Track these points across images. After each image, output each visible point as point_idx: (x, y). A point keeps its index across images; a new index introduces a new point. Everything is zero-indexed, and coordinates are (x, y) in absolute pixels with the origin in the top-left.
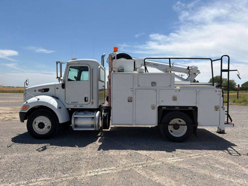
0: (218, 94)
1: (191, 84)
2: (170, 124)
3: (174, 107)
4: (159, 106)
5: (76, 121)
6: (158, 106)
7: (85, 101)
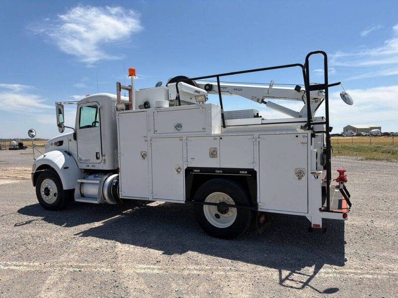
0: (303, 143)
1: (262, 124)
2: (205, 201)
3: (213, 170)
4: (188, 168)
5: (82, 188)
6: (185, 167)
7: (97, 158)
